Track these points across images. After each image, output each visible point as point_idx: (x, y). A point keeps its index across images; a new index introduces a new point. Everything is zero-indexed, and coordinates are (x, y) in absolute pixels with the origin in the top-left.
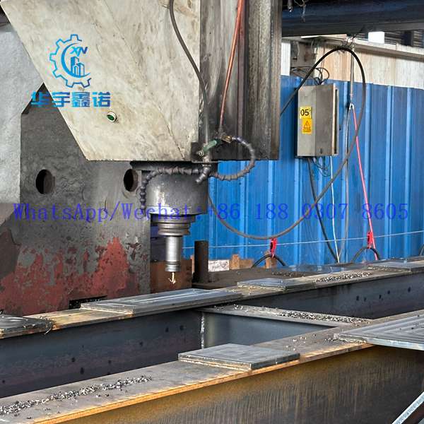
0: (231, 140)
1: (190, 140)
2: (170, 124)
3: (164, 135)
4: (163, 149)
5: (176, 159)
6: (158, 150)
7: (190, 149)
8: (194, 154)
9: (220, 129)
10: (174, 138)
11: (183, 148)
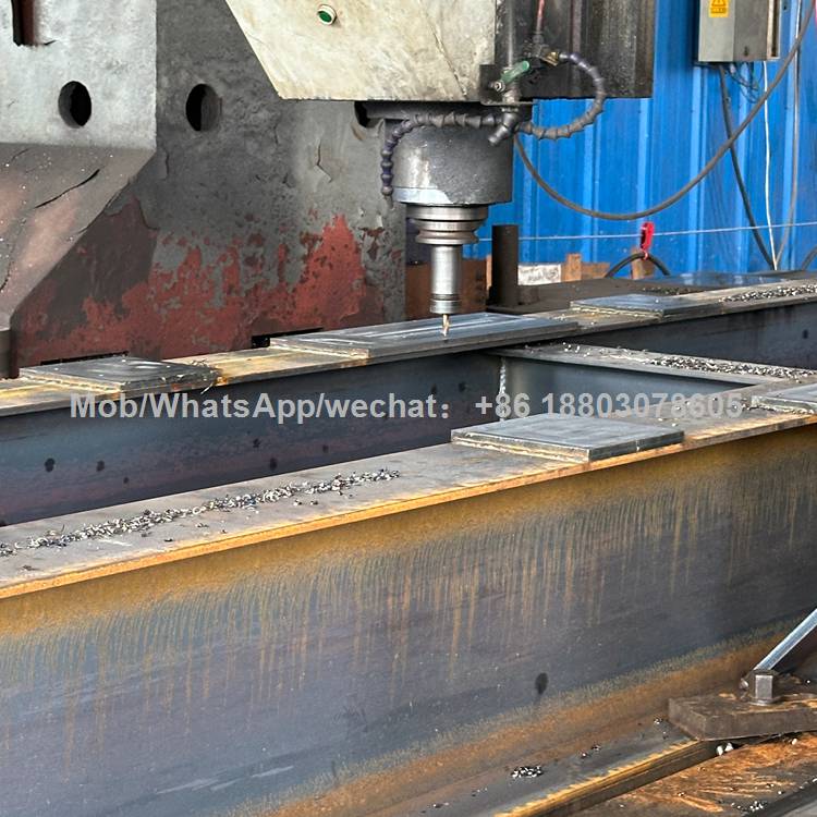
0: (558, 59)
1: (477, 60)
2: (439, 31)
3: (427, 50)
4: (425, 77)
5: (450, 97)
6: (415, 79)
7: (477, 79)
8: (486, 89)
9: (538, 37)
10: (446, 57)
11: (464, 75)
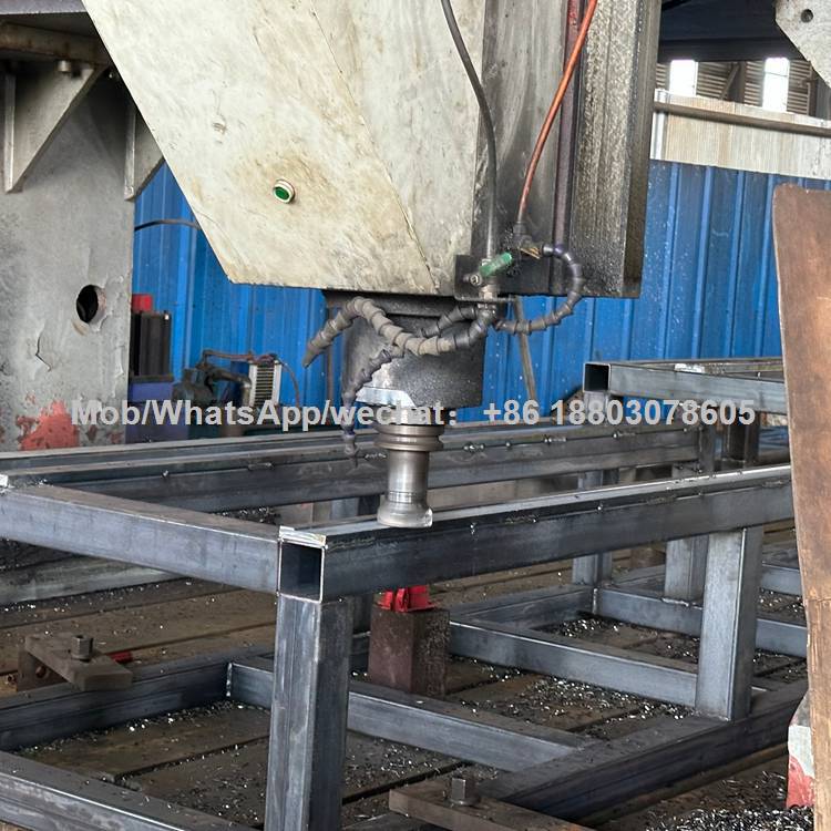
0: (542, 253)
1: (452, 249)
2: (410, 213)
3: (396, 236)
4: (393, 266)
5: (421, 290)
6: (381, 268)
7: (452, 270)
8: (461, 284)
9: (518, 228)
10: (418, 244)
11: (436, 266)
